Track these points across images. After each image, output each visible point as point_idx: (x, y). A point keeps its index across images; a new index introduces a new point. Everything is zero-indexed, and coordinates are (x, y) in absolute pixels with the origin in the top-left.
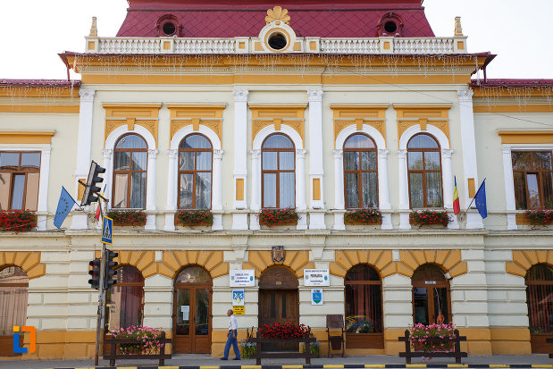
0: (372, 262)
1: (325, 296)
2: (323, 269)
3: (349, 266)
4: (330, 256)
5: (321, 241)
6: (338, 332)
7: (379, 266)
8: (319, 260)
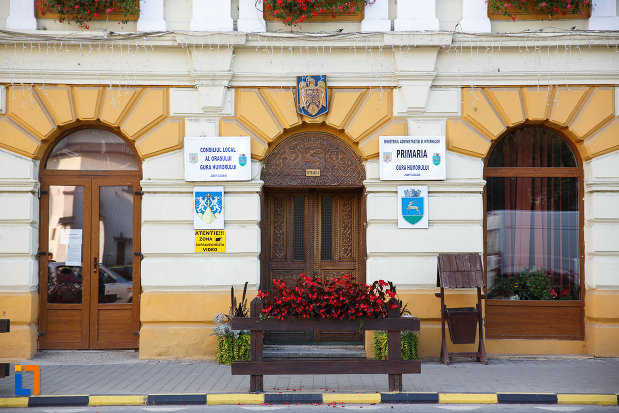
0: (558, 117)
1: (433, 207)
2: (429, 134)
3: (498, 130)
4: (449, 101)
5: (426, 63)
7: (578, 129)
8: (419, 113)
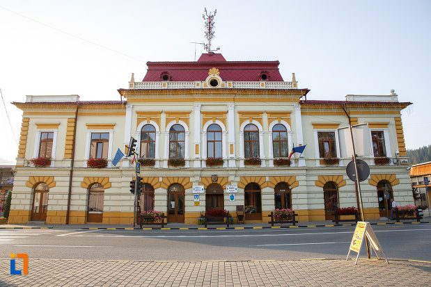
0: (257, 182)
1: (236, 197)
2: (235, 185)
3: (246, 184)
4: (238, 179)
5: (234, 173)
6: (241, 213)
7: (260, 184)
8: (233, 181)
